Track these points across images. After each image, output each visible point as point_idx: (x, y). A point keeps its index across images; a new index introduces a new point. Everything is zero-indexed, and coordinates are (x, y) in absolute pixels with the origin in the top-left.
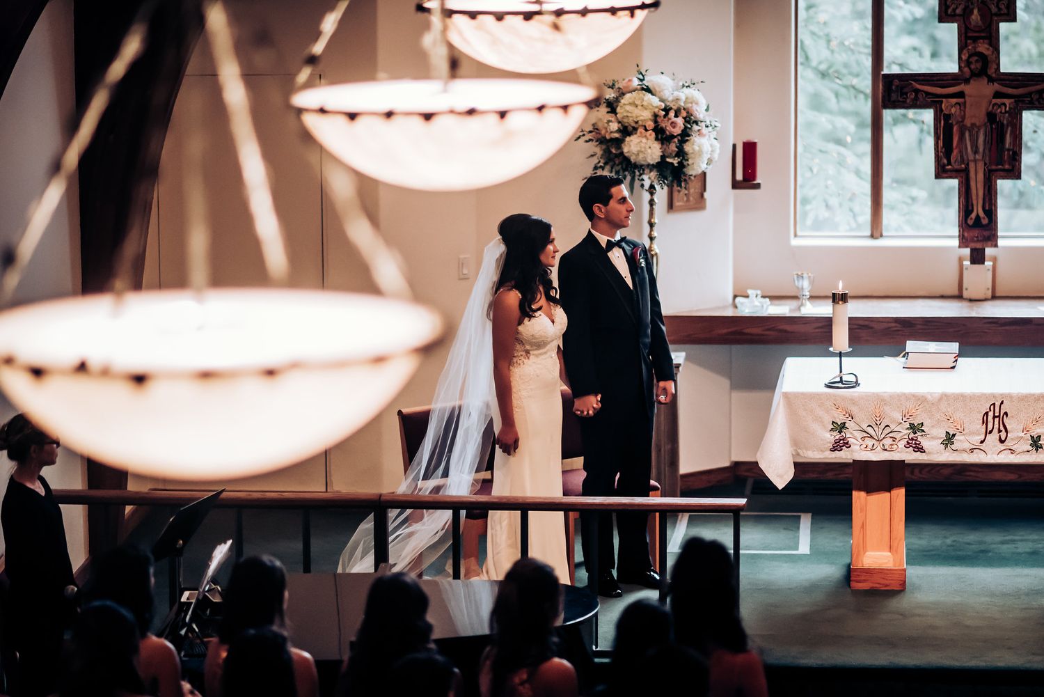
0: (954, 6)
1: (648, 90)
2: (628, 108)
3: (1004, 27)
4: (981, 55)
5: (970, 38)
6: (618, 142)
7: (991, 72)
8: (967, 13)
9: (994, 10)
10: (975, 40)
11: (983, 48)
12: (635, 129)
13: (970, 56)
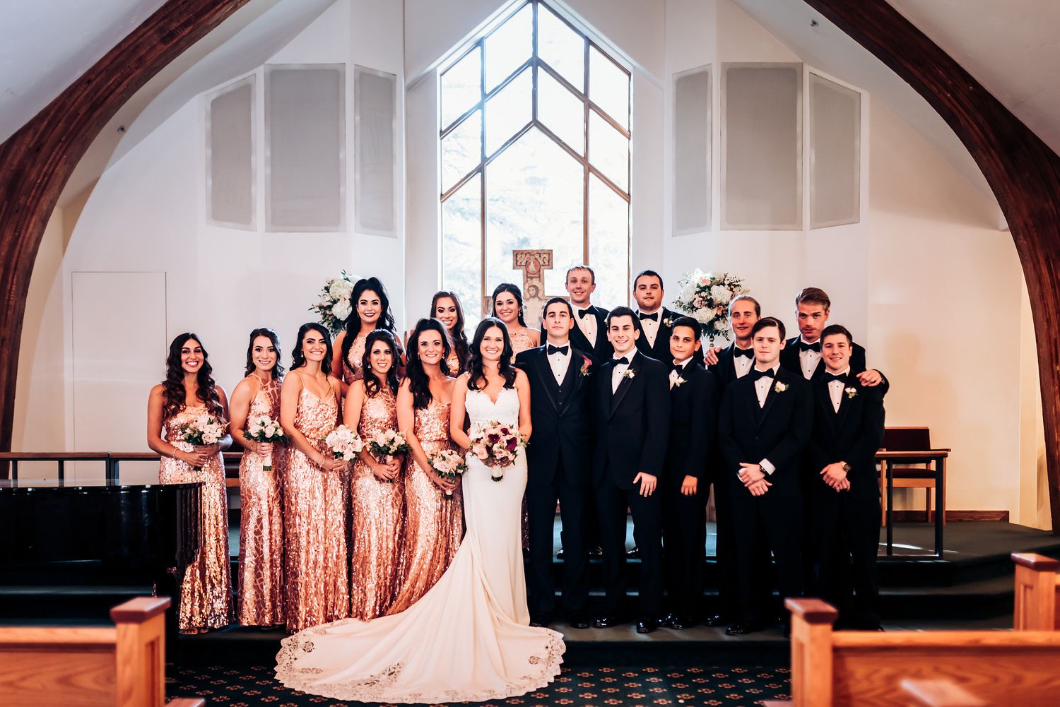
0: (520, 261)
1: (347, 279)
2: (336, 288)
3: (547, 272)
4: (534, 286)
5: (530, 277)
6: (330, 308)
7: (540, 295)
8: (527, 264)
9: (542, 263)
10: (532, 278)
11: (535, 282)
12: (339, 300)
13: (530, 287)
